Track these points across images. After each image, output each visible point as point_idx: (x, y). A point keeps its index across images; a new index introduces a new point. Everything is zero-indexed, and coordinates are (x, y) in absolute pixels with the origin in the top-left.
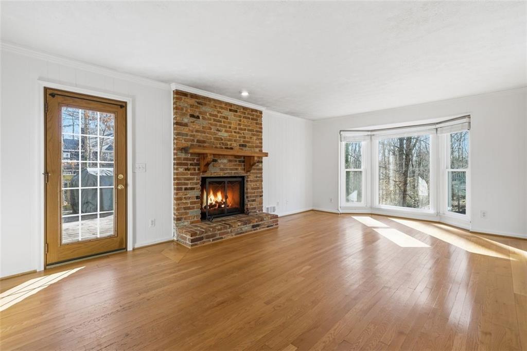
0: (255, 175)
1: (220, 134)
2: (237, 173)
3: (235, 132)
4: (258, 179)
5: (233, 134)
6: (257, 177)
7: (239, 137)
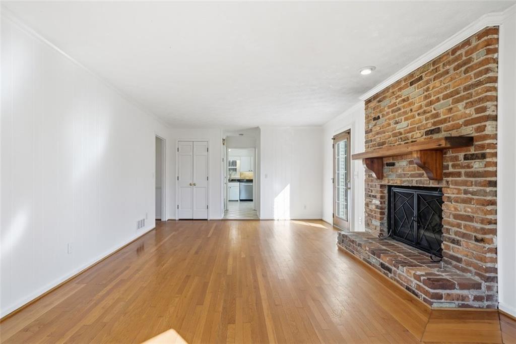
0: (462, 188)
1: (398, 126)
2: (421, 182)
3: (419, 114)
4: (470, 196)
5: (417, 117)
6: (466, 192)
7: (426, 120)
